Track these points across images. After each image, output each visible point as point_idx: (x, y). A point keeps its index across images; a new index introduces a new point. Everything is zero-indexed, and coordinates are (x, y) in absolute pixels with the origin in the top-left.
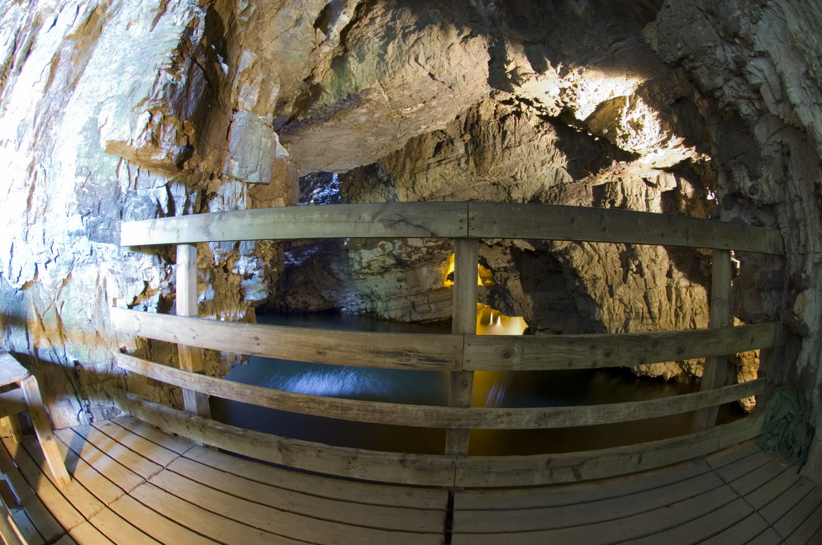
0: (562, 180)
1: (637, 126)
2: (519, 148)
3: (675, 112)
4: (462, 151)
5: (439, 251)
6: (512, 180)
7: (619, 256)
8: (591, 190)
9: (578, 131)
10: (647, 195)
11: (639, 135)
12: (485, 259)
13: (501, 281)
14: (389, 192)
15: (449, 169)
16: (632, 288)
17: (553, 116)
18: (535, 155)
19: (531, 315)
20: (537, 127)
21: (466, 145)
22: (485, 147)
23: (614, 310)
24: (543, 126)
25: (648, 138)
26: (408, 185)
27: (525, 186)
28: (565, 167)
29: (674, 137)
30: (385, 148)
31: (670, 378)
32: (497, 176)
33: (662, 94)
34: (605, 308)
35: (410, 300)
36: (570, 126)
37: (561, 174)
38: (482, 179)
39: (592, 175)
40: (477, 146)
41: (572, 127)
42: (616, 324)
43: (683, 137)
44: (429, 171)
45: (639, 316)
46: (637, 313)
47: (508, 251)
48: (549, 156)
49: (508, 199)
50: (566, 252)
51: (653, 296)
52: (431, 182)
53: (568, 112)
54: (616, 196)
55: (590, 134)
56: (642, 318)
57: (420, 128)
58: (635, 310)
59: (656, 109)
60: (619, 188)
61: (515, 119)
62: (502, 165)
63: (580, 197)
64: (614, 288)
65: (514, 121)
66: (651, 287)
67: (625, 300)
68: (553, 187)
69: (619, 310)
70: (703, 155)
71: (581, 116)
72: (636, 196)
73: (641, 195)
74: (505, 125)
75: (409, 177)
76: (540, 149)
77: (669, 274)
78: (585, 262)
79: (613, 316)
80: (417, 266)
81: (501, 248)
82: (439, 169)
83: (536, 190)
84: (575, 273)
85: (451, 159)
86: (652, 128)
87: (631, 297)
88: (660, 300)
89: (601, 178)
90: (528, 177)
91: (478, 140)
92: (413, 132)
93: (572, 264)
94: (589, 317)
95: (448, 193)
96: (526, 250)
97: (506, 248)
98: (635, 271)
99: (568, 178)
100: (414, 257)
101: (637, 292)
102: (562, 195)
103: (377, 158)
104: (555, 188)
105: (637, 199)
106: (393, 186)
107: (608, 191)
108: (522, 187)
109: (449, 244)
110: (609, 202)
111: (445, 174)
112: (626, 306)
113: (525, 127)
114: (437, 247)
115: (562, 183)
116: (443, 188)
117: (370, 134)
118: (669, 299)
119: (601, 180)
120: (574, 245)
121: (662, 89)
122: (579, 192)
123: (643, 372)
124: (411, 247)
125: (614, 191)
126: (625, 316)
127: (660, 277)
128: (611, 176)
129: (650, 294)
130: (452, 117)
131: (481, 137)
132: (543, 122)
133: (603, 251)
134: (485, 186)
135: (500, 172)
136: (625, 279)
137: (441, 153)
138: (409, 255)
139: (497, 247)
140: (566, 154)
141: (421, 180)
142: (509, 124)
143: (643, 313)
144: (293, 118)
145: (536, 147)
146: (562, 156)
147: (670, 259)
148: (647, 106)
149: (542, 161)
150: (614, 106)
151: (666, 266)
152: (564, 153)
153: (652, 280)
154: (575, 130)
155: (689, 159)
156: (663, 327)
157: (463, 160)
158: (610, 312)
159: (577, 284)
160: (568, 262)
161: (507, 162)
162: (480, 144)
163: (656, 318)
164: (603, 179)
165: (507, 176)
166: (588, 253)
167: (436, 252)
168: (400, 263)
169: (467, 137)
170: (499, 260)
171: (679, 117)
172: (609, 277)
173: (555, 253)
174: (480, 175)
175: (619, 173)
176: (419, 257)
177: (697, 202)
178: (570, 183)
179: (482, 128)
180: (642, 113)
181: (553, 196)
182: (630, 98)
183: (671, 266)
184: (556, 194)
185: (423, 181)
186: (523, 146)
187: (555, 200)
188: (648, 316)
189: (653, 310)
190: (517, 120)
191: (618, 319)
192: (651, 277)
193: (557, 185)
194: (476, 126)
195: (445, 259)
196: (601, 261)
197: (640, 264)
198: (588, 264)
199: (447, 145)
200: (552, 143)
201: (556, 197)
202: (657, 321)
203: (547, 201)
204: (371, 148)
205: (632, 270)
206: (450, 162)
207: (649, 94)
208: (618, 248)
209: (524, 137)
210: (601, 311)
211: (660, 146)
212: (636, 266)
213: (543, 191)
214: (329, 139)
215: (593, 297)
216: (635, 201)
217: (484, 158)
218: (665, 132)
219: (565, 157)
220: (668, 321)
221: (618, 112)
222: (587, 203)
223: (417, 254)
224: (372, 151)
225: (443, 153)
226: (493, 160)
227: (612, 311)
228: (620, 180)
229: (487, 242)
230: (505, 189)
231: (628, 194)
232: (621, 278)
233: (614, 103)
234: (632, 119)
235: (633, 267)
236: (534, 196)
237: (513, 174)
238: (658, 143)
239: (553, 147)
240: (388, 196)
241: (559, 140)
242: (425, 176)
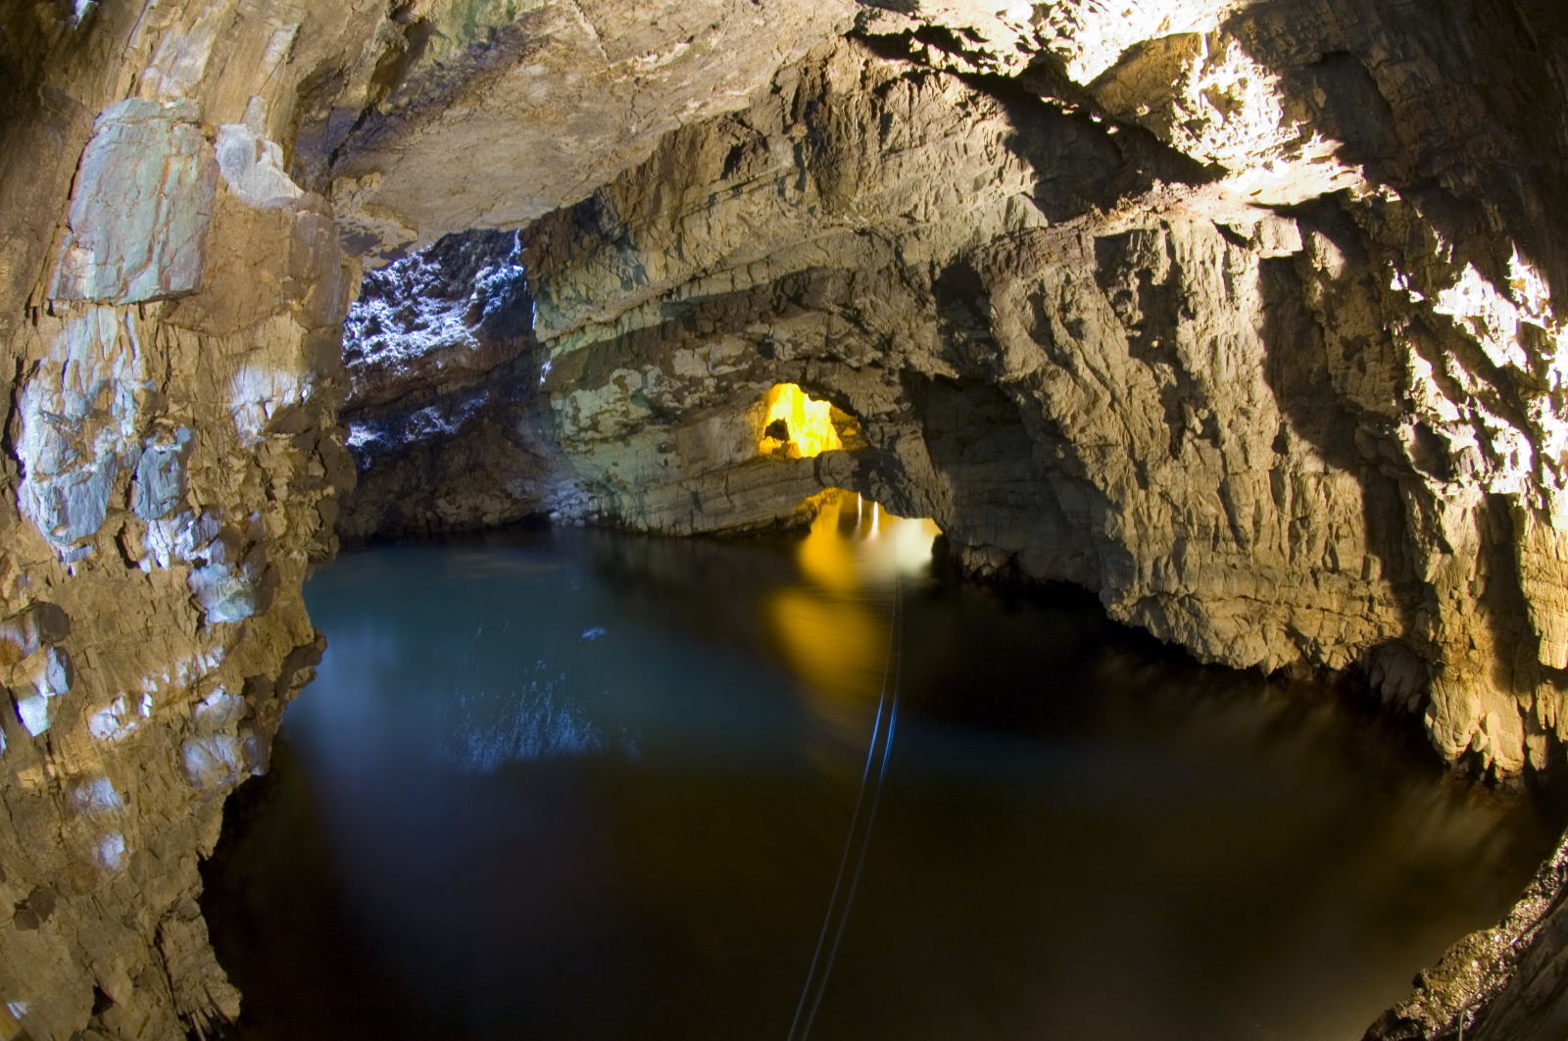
0: (1022, 222)
1: (1227, 104)
2: (920, 151)
3: (1318, 81)
4: (787, 161)
5: (742, 383)
6: (904, 222)
7: (1158, 397)
8: (1092, 245)
9: (1066, 112)
10: (1227, 264)
11: (1231, 123)
12: (846, 397)
13: (882, 441)
14: (626, 263)
15: (758, 204)
16: (1191, 470)
17: (1007, 75)
18: (960, 165)
19: (950, 514)
20: (963, 105)
21: (797, 149)
22: (840, 151)
23: (1150, 517)
24: (976, 104)
25: (1253, 132)
26: (667, 243)
27: (936, 235)
28: (1031, 193)
29: (1316, 137)
30: (606, 162)
31: (1275, 670)
32: (870, 215)
33: (1289, 38)
34: (1128, 513)
35: (688, 489)
36: (1045, 100)
37: (1020, 210)
38: (836, 222)
39: (1097, 211)
40: (823, 149)
41: (1050, 103)
42: (1155, 548)
43: (1339, 140)
44: (714, 209)
45: (1208, 534)
46: (1204, 528)
47: (896, 378)
48: (990, 170)
49: (896, 265)
50: (1033, 383)
51: (1241, 491)
52: (719, 234)
53: (1047, 67)
54: (1154, 262)
55: (1097, 120)
56: (1216, 538)
57: (685, 108)
58: (1198, 518)
59: (1274, 70)
60: (1161, 243)
61: (910, 89)
62: (881, 189)
63: (1066, 261)
64: (1149, 467)
65: (907, 93)
66: (1236, 470)
67: (1176, 495)
68: (1001, 238)
69: (1161, 517)
70: (1382, 188)
71: (1081, 72)
72: (1203, 263)
73: (1213, 262)
74: (888, 102)
75: (668, 226)
76: (970, 154)
77: (1280, 445)
78: (1080, 407)
79: (1146, 530)
80: (698, 416)
81: (880, 372)
82: (735, 205)
83: (961, 243)
84: (1055, 431)
85: (763, 181)
86: (1263, 111)
87: (1190, 489)
88: (1257, 502)
89: (1120, 219)
90: (942, 216)
91: (825, 135)
92: (667, 119)
93: (1048, 410)
94: (1088, 528)
95: (757, 256)
96: (939, 377)
97: (891, 372)
98: (1199, 432)
99: (1036, 218)
100: (689, 401)
101: (1203, 481)
102: (1024, 255)
103: (591, 186)
104: (1007, 240)
105: (1206, 271)
106: (635, 248)
107: (1135, 250)
108: (928, 237)
109: (765, 369)
110: (1137, 275)
111: (751, 214)
112: (1175, 508)
113: (934, 106)
114: (739, 375)
115: (1022, 228)
116: (746, 246)
117: (564, 129)
118: (1278, 499)
119: (1119, 224)
120: (1052, 367)
121: (1290, 28)
122: (1064, 249)
123: (1215, 657)
124: (681, 378)
125: (1149, 251)
126: (1175, 532)
127: (1259, 451)
128: (1142, 217)
129: (1235, 486)
130: (762, 79)
131: (832, 129)
132: (977, 95)
133: (1122, 384)
134: (842, 238)
135: (877, 206)
136: (1175, 450)
137: (739, 169)
138: (678, 396)
139: (872, 370)
140: (1033, 163)
141: (694, 231)
142: (898, 100)
143: (1217, 526)
144: (370, 109)
145: (961, 149)
146: (1022, 168)
147: (1281, 411)
148: (1250, 60)
149: (976, 181)
150: (1169, 54)
151: (1272, 425)
152: (1027, 161)
153: (1241, 457)
154: (1059, 109)
155: (1345, 193)
156: (1262, 561)
157: (790, 182)
158: (1139, 522)
159: (1061, 455)
160: (1040, 406)
161: (893, 183)
162: (829, 144)
163: (1248, 541)
164: (1124, 221)
165: (893, 215)
166: (1086, 388)
167: (736, 386)
168: (660, 414)
169: (800, 131)
170: (878, 397)
171: (1329, 92)
172: (1137, 444)
173: (1007, 384)
174: (830, 213)
175: (1167, 209)
176: (701, 399)
177: (1353, 289)
178: (1042, 228)
179: (834, 109)
180: (1241, 75)
181: (1001, 257)
182: (1209, 38)
183: (1283, 426)
184: (1010, 253)
185: (702, 233)
186: (930, 146)
187: (1008, 266)
188: (1229, 534)
189: (1240, 522)
190: (915, 91)
191: (1159, 538)
192: (1237, 449)
193: (1011, 235)
194: (820, 105)
195: (757, 398)
196: (1116, 406)
197: (1213, 417)
198: (1087, 412)
199: (754, 150)
200: (998, 140)
201: (1009, 259)
202: (1250, 548)
203: (987, 269)
204: (571, 164)
205: (1193, 430)
206: (761, 187)
207: (1258, 33)
208: (1157, 378)
209: (932, 126)
210: (1120, 519)
211: (1281, 154)
212: (1202, 422)
213: (977, 247)
214: (468, 152)
215: (1100, 485)
216: (1199, 275)
217: (839, 175)
218: (1295, 124)
219: (1030, 170)
220: (1275, 547)
221: (1179, 67)
222: (1083, 275)
223: (695, 392)
224: (577, 172)
225: (745, 168)
226: (860, 178)
227: (1145, 519)
228: (1165, 225)
229: (849, 361)
230: (889, 243)
231: (1183, 259)
232: (1166, 447)
233: (1168, 48)
234: (1215, 86)
235: (1196, 423)
236: (957, 257)
237: (906, 209)
238: (1277, 147)
239: (1002, 148)
240: (624, 271)
241: (1016, 133)
242: (704, 222)
